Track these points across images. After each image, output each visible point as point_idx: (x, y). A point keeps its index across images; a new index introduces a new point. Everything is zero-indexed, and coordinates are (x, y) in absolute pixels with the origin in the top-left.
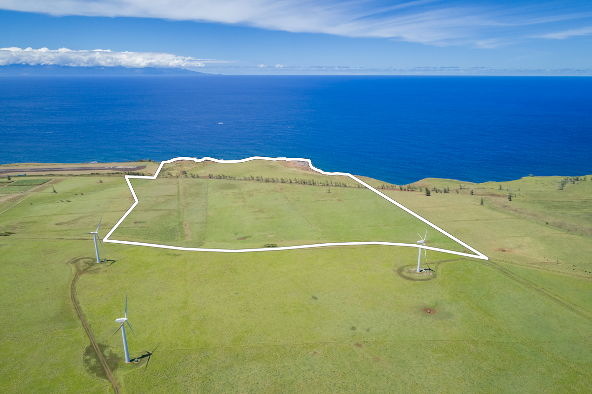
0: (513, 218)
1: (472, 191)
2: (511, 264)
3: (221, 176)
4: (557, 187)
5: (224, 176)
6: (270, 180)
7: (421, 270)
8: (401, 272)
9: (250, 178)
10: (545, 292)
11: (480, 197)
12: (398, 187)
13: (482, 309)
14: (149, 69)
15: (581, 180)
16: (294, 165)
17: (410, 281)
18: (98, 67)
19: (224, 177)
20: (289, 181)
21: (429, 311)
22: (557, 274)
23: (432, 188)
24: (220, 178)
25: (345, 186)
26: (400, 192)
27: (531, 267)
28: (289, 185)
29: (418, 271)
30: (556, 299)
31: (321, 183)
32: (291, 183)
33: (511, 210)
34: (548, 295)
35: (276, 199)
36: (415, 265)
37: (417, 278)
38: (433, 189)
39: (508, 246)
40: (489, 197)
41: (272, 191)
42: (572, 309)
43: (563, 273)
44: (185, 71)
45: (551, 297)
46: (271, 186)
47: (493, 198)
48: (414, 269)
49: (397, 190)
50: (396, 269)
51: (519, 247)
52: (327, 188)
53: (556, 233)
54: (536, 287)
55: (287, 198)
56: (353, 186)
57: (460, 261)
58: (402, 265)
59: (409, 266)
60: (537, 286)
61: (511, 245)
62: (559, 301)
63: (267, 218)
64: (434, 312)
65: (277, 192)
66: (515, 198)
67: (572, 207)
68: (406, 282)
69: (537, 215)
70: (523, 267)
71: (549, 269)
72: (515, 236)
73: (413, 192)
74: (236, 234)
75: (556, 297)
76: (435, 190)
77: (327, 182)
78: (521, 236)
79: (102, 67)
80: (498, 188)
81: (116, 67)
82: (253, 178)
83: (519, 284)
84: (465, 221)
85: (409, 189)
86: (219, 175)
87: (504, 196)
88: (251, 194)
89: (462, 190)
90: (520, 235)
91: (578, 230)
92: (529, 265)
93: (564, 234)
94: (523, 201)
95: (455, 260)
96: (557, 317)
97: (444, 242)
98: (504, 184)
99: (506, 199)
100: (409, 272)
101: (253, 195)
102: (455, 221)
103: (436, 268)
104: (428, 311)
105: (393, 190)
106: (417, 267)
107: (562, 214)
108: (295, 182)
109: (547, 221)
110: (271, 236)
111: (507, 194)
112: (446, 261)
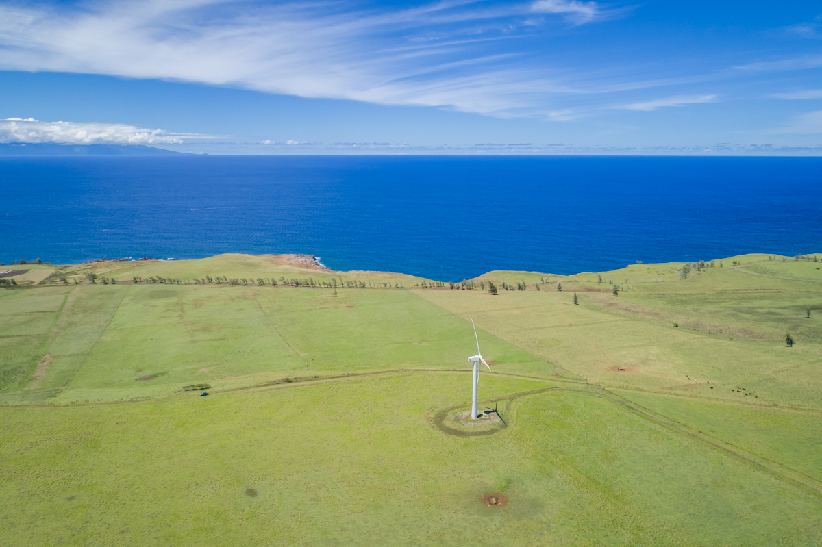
0: (625, 320)
1: (560, 285)
2: (638, 392)
3: (156, 279)
4: (677, 276)
5: (160, 278)
6: (240, 281)
7: (479, 414)
8: (441, 420)
9: (206, 281)
10: (706, 438)
11: (572, 294)
12: (447, 285)
13: (599, 483)
14: (96, 147)
15: (708, 265)
16: (288, 262)
17: (457, 438)
18: (16, 143)
19: (162, 281)
20: (272, 283)
21: (494, 500)
22: (716, 402)
23: (499, 284)
24: (154, 282)
25: (364, 286)
26: (450, 291)
27: (670, 394)
28: (270, 289)
29: (473, 416)
30: (729, 451)
31: (324, 284)
32: (274, 284)
33: (620, 309)
34: (715, 445)
35: (241, 310)
36: (467, 405)
37: (471, 430)
38: (500, 286)
39: (625, 362)
40: (585, 293)
41: (238, 298)
42: (764, 469)
43: (724, 401)
44: (153, 149)
45: (719, 447)
46: (240, 290)
47: (591, 294)
48: (465, 414)
49: (446, 288)
50: (432, 415)
51: (645, 361)
52: (332, 291)
53: (695, 338)
54: (687, 430)
55: (261, 307)
56: (376, 286)
57: (550, 392)
58: (444, 407)
59: (456, 408)
60: (690, 428)
61: (631, 360)
62: (734, 454)
63: (211, 340)
64: (505, 503)
65: (245, 299)
66: (623, 293)
67: (705, 301)
68: (450, 440)
69: (659, 314)
70: (657, 394)
71: (700, 395)
72: (634, 346)
73: (470, 291)
74: (139, 370)
75: (728, 447)
76: (505, 287)
77: (335, 282)
78: (643, 345)
79: (22, 143)
80: (597, 280)
81: (44, 144)
82: (210, 280)
83: (658, 427)
84: (552, 327)
85: (465, 287)
86: (152, 278)
87: (607, 291)
88: (197, 304)
89: (545, 286)
90: (641, 344)
91: (723, 332)
92: (666, 391)
93: (706, 338)
94: (635, 297)
95: (541, 391)
96: (742, 488)
97: (520, 362)
98: (603, 274)
99: (611, 294)
100: (457, 419)
101: (201, 305)
102: (536, 328)
103: (507, 408)
104: (492, 500)
105: (440, 289)
106: (471, 409)
107: (695, 310)
108: (281, 283)
109: (675, 322)
110: (205, 370)
111: (611, 287)
112: (524, 394)
